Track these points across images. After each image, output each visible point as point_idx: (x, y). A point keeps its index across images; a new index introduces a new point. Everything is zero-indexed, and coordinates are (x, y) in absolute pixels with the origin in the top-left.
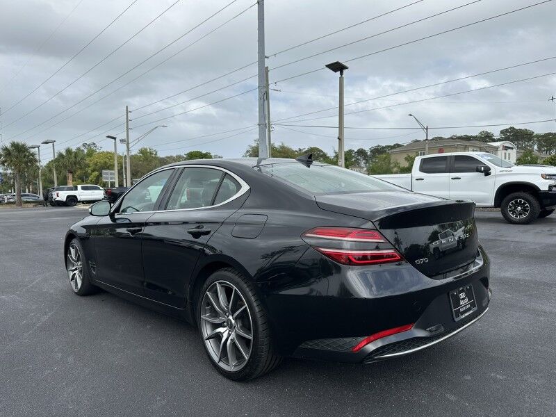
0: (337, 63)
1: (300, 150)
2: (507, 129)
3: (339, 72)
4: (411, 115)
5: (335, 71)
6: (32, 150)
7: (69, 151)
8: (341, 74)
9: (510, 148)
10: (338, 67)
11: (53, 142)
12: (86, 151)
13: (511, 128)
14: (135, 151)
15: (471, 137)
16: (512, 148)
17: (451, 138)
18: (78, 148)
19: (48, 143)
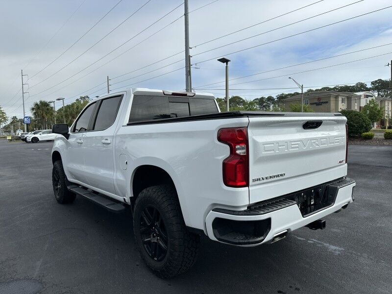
0: (223, 58)
2: (376, 81)
3: (225, 63)
4: (290, 78)
6: (50, 104)
8: (227, 64)
9: (370, 96)
10: (224, 60)
11: (63, 99)
12: (82, 102)
13: (379, 80)
16: (372, 97)
18: (77, 100)
19: (60, 100)
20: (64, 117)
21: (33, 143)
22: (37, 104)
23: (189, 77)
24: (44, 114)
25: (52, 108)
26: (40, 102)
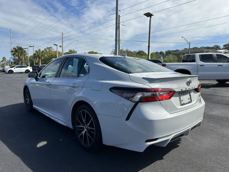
0: (149, 13)
1: (135, 52)
2: (227, 44)
3: (149, 17)
4: (182, 37)
5: (148, 16)
6: (25, 50)
7: (39, 50)
8: (150, 18)
10: (149, 15)
11: (33, 46)
12: (48, 50)
15: (210, 47)
17: (201, 48)
18: (45, 49)
19: (31, 47)
21: (10, 73)
22: (15, 49)
23: (118, 31)
24: (19, 55)
26: (17, 47)
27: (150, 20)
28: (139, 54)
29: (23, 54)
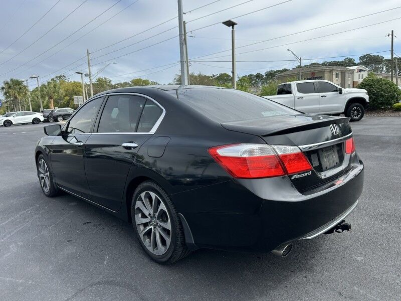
0: (229, 21)
1: (214, 76)
2: (364, 56)
3: (231, 27)
4: (288, 50)
5: (229, 26)
6: (23, 83)
8: (233, 28)
9: (363, 70)
10: (230, 24)
11: (37, 77)
12: (58, 82)
13: (367, 55)
14: (94, 81)
15: (338, 62)
16: (364, 71)
18: (53, 79)
19: (33, 78)
20: (39, 97)
21: (6, 126)
22: (7, 83)
23: (184, 46)
24: (16, 94)
25: (25, 86)
26: (12, 80)
27: (233, 31)
28: (221, 79)
29: (23, 92)
